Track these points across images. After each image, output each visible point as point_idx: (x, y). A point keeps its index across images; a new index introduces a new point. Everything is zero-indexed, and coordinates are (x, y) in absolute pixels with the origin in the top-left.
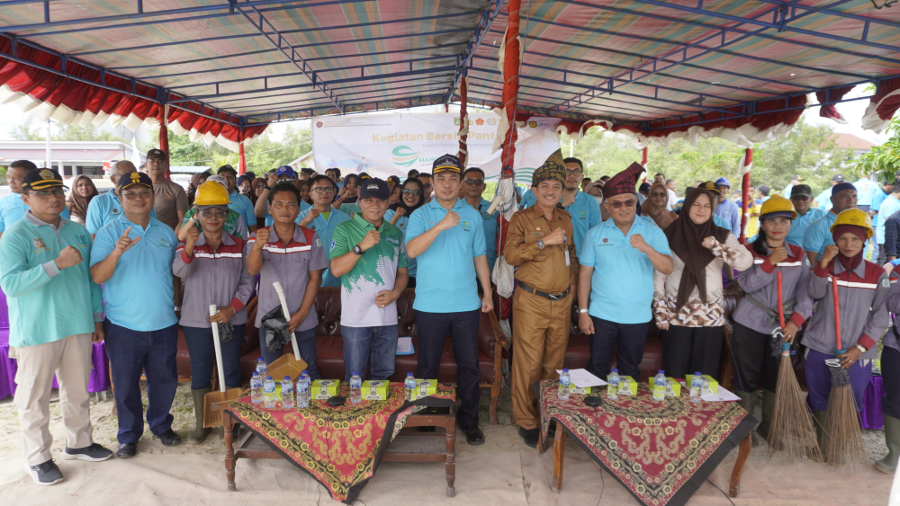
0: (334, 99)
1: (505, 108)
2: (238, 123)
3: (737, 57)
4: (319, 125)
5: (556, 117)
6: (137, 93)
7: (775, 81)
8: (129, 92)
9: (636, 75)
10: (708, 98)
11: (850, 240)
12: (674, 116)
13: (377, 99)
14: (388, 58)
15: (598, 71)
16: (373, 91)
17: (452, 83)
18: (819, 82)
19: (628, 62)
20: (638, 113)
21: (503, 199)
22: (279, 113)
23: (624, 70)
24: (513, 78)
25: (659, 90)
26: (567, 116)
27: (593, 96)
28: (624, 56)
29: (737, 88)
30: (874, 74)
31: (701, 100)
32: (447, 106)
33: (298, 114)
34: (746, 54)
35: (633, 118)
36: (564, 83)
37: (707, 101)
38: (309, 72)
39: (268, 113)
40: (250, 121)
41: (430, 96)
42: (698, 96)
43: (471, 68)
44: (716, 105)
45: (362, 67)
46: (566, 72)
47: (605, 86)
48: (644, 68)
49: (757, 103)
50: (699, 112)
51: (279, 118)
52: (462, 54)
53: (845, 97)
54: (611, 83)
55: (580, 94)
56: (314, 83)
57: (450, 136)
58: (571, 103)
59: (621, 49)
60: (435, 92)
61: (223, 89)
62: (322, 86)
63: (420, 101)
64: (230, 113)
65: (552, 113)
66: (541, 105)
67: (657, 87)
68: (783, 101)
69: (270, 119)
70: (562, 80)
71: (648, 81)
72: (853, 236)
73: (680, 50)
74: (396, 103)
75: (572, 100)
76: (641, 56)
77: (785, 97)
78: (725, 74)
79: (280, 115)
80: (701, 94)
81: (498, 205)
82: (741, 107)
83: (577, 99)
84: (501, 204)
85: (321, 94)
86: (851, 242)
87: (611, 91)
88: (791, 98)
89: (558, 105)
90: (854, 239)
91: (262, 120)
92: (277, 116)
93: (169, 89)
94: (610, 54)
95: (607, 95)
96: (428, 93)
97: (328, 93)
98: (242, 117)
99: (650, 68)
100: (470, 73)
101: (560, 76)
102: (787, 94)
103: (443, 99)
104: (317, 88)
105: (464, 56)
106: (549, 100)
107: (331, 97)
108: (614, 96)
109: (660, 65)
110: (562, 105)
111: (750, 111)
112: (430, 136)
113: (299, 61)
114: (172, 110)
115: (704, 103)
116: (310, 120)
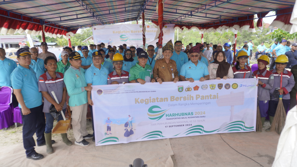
0: (100, 20)
1: (159, 26)
2: (67, 29)
3: (232, 4)
4: (95, 29)
5: (173, 23)
6: (34, 22)
7: (244, 11)
8: (31, 22)
9: (199, 10)
10: (223, 17)
11: (261, 64)
12: (211, 22)
13: (114, 20)
14: (117, 7)
15: (187, 9)
16: (113, 17)
17: (139, 14)
18: (258, 11)
19: (197, 6)
20: (200, 21)
21: (159, 55)
22: (81, 25)
23: (196, 9)
24: (161, 15)
25: (207, 14)
26: (177, 23)
27: (186, 17)
28: (196, 4)
29: (232, 13)
30: (275, 8)
31: (220, 17)
32: (137, 21)
33: (87, 26)
34: (235, 3)
35: (199, 23)
36: (176, 13)
37: (222, 18)
38: (92, 12)
39: (77, 26)
40: (71, 28)
41: (131, 18)
42: (220, 16)
43: (145, 9)
44: (225, 18)
45: (109, 10)
46: (176, 9)
47: (190, 14)
48: (202, 8)
49: (238, 18)
50: (220, 21)
51: (81, 27)
52: (142, 5)
53: (266, 16)
54: (191, 13)
55: (181, 16)
56: (93, 16)
57: (139, 32)
58: (178, 19)
59: (195, 2)
60: (133, 17)
61: (62, 19)
62: (96, 17)
63: (128, 20)
64: (64, 26)
65: (172, 22)
66: (168, 20)
67: (206, 13)
68: (247, 17)
69: (78, 27)
70: (176, 12)
71: (203, 12)
72: (262, 63)
73: (214, 2)
74: (120, 21)
75: (179, 18)
76: (201, 4)
77: (247, 16)
78: (228, 9)
79: (81, 26)
80: (221, 15)
81: (158, 57)
82: (233, 19)
83: (180, 18)
84: (159, 57)
85: (96, 19)
86: (261, 65)
87: (191, 15)
88: (249, 16)
89: (174, 20)
90: (262, 64)
91: (75, 28)
92: (80, 27)
93: (44, 19)
94: (191, 4)
95: (190, 16)
96: (131, 17)
97: (98, 18)
98: (68, 27)
99: (204, 8)
100: (145, 10)
101: (175, 11)
102: (248, 15)
103: (136, 19)
104: (94, 17)
105: (143, 5)
106: (171, 18)
107: (99, 20)
108: (192, 17)
109: (207, 7)
110: (175, 19)
111: (236, 20)
112: (132, 32)
113: (88, 9)
114: (46, 27)
115: (221, 18)
116: (92, 27)
